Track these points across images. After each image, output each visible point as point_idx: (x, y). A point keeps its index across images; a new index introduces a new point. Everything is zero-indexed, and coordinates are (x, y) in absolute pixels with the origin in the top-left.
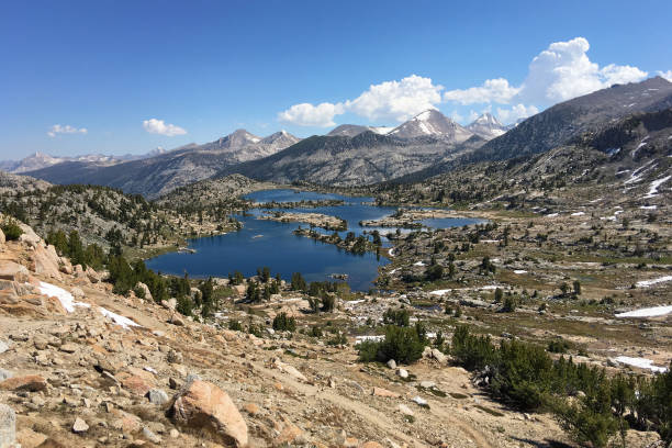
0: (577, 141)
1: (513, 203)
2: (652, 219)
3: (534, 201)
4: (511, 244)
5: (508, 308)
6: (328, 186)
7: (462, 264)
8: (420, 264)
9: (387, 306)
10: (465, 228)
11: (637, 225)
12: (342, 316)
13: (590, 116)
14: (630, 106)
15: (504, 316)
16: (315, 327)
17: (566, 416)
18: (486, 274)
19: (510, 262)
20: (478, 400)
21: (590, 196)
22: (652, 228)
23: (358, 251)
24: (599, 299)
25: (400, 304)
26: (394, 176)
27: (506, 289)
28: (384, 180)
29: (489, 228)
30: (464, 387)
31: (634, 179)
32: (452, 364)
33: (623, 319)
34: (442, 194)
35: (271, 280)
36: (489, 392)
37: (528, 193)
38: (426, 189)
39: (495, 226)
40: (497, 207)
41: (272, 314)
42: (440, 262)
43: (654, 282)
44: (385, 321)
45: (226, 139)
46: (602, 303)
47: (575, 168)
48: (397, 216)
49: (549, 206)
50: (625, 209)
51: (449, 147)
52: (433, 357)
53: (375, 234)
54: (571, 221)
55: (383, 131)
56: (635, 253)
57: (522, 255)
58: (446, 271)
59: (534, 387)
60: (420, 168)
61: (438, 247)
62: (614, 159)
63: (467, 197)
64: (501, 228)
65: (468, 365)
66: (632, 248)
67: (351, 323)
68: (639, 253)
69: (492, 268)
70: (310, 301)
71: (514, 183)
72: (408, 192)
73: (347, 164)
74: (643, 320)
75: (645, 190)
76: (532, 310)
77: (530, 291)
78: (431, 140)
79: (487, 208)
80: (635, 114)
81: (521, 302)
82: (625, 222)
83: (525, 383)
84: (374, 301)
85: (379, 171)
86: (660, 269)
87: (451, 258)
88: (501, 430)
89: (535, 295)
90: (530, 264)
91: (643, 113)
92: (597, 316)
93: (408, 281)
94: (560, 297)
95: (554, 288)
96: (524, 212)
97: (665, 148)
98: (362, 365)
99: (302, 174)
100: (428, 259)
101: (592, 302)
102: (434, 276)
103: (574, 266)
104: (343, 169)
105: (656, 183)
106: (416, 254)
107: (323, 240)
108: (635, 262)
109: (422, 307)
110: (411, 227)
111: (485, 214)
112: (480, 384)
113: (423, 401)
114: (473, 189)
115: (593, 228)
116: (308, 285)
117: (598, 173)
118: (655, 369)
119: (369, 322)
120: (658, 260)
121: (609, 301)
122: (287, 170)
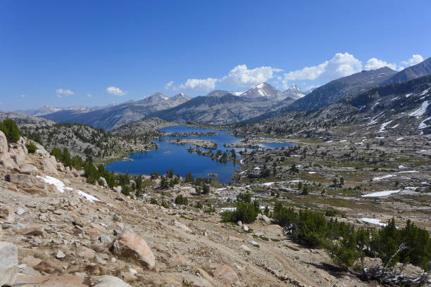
0: (343, 101)
1: (309, 135)
2: (382, 144)
3: (320, 134)
4: (308, 157)
5: (305, 193)
6: (207, 124)
7: (281, 168)
8: (257, 168)
9: (239, 192)
10: (283, 148)
11: (374, 147)
12: (214, 197)
13: (350, 88)
14: (371, 83)
15: (303, 197)
16: (198, 203)
17: (332, 250)
18: (294, 174)
19: (307, 167)
20: (286, 242)
21: (350, 131)
22: (382, 149)
23: (223, 161)
24: (353, 187)
25: (246, 190)
26: (244, 119)
27: (304, 182)
28: (238, 121)
29: (296, 148)
30: (279, 235)
31: (373, 122)
32: (273, 223)
33: (365, 198)
34: (270, 129)
35: (174, 177)
36: (292, 238)
37: (317, 129)
38: (261, 127)
39: (299, 147)
40: (300, 137)
41: (175, 196)
42: (268, 167)
43: (383, 178)
44: (238, 200)
45: (150, 98)
46: (355, 189)
47: (342, 116)
48: (245, 142)
49: (328, 136)
50: (368, 138)
51: (274, 103)
52: (262, 219)
53: (233, 151)
54: (340, 145)
55: (238, 94)
56: (373, 163)
57: (313, 163)
58: (272, 172)
59: (316, 235)
60: (258, 115)
61: (268, 159)
62: (362, 111)
63: (283, 131)
64: (302, 149)
65: (281, 224)
66: (371, 160)
67: (219, 201)
68: (375, 162)
69: (297, 171)
70: (196, 189)
71: (310, 124)
72: (251, 128)
73: (218, 112)
74: (376, 198)
75: (378, 128)
76: (318, 193)
77: (317, 183)
78: (264, 99)
79: (295, 138)
80: (374, 86)
81: (312, 189)
82: (368, 146)
83: (311, 233)
84: (232, 189)
85: (235, 116)
86: (386, 171)
87: (275, 165)
88: (297, 258)
89: (320, 185)
90: (317, 168)
91: (378, 86)
92: (353, 196)
93: (251, 178)
94: (333, 186)
95: (330, 181)
96: (314, 140)
97: (389, 105)
98: (223, 224)
99: (192, 117)
100: (262, 166)
101: (350, 189)
102: (265, 175)
103: (340, 169)
104: (215, 115)
105: (384, 125)
106: (256, 163)
107: (204, 154)
108: (372, 167)
109: (258, 192)
110: (253, 148)
111: (294, 141)
112: (287, 234)
113: (256, 243)
114: (288, 127)
115: (351, 149)
116: (195, 179)
117: (354, 119)
118: (381, 224)
119: (229, 200)
120: (385, 166)
121: (358, 188)
122: (184, 116)
